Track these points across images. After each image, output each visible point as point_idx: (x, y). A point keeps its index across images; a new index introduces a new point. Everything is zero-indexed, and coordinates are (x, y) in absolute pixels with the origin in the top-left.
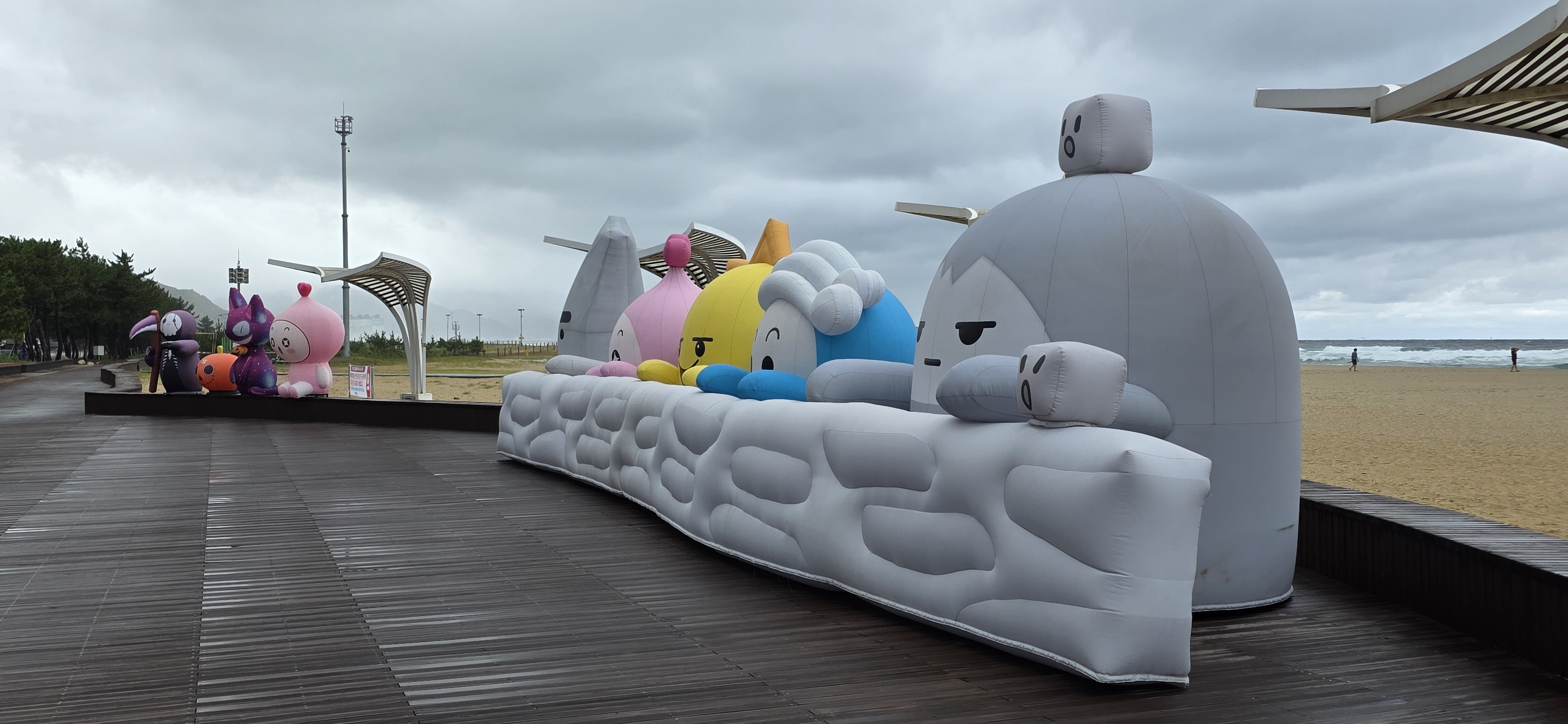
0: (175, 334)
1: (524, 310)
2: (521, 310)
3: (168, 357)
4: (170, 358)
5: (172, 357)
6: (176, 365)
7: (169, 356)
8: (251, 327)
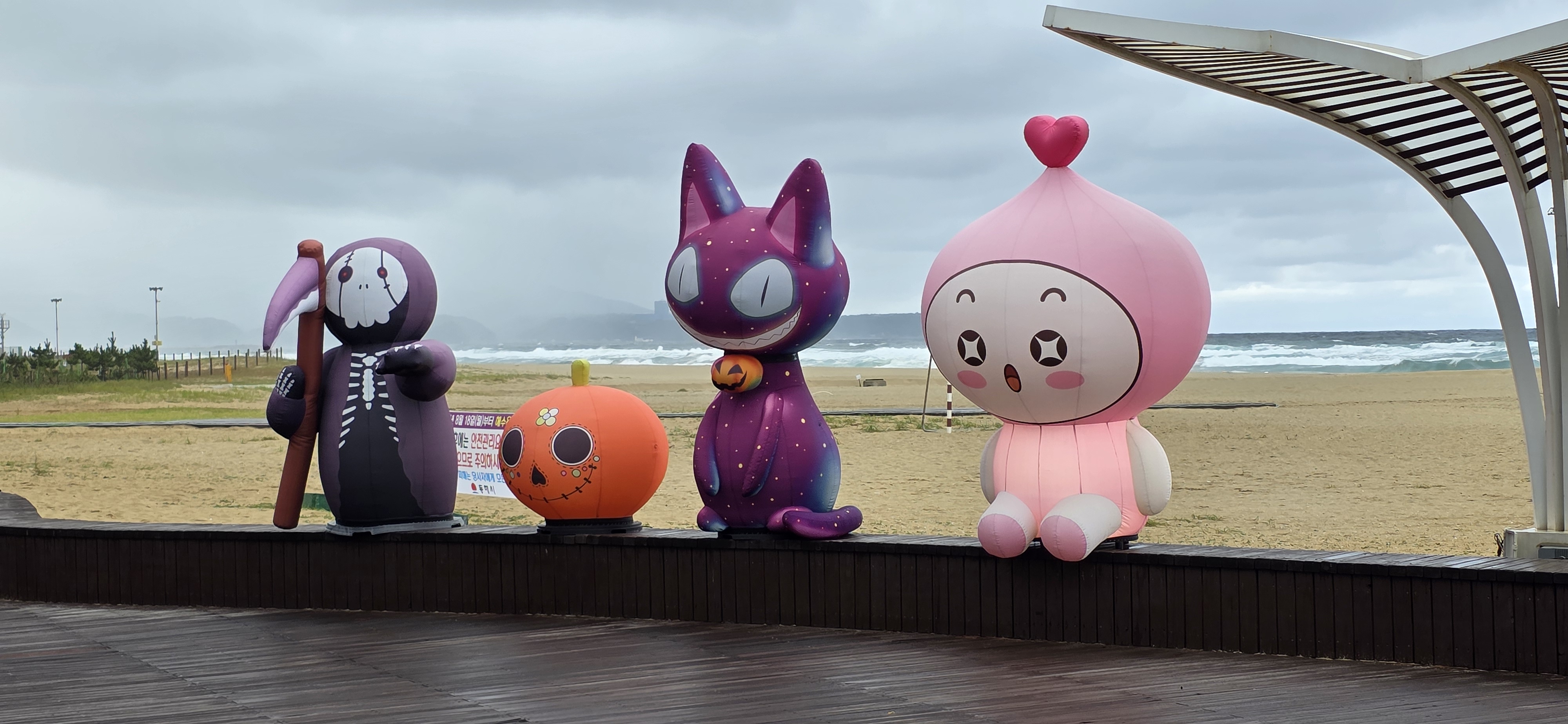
0: (384, 319)
1: (161, 289)
2: (155, 289)
3: (360, 402)
4: (369, 406)
5: (377, 401)
6: (393, 429)
7: (365, 398)
8: (798, 281)
